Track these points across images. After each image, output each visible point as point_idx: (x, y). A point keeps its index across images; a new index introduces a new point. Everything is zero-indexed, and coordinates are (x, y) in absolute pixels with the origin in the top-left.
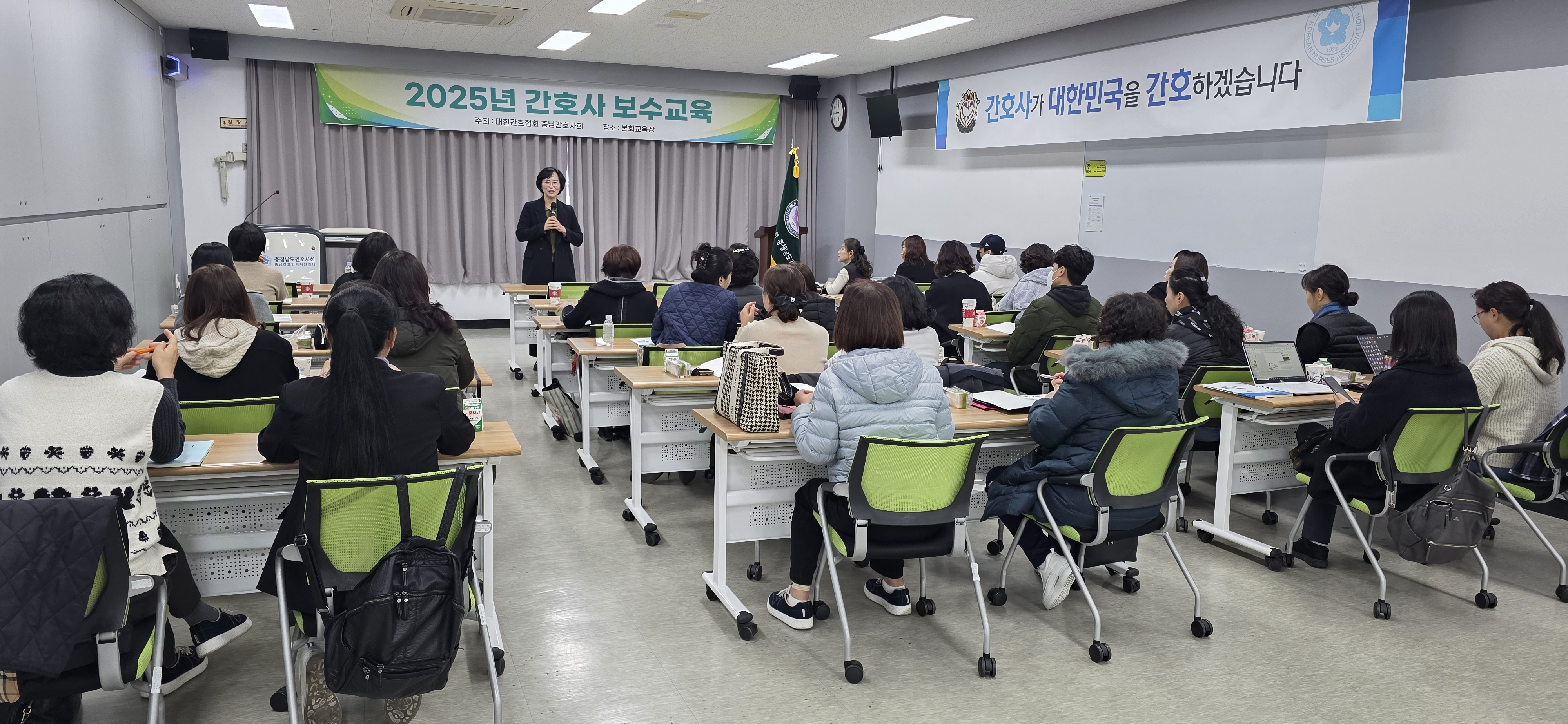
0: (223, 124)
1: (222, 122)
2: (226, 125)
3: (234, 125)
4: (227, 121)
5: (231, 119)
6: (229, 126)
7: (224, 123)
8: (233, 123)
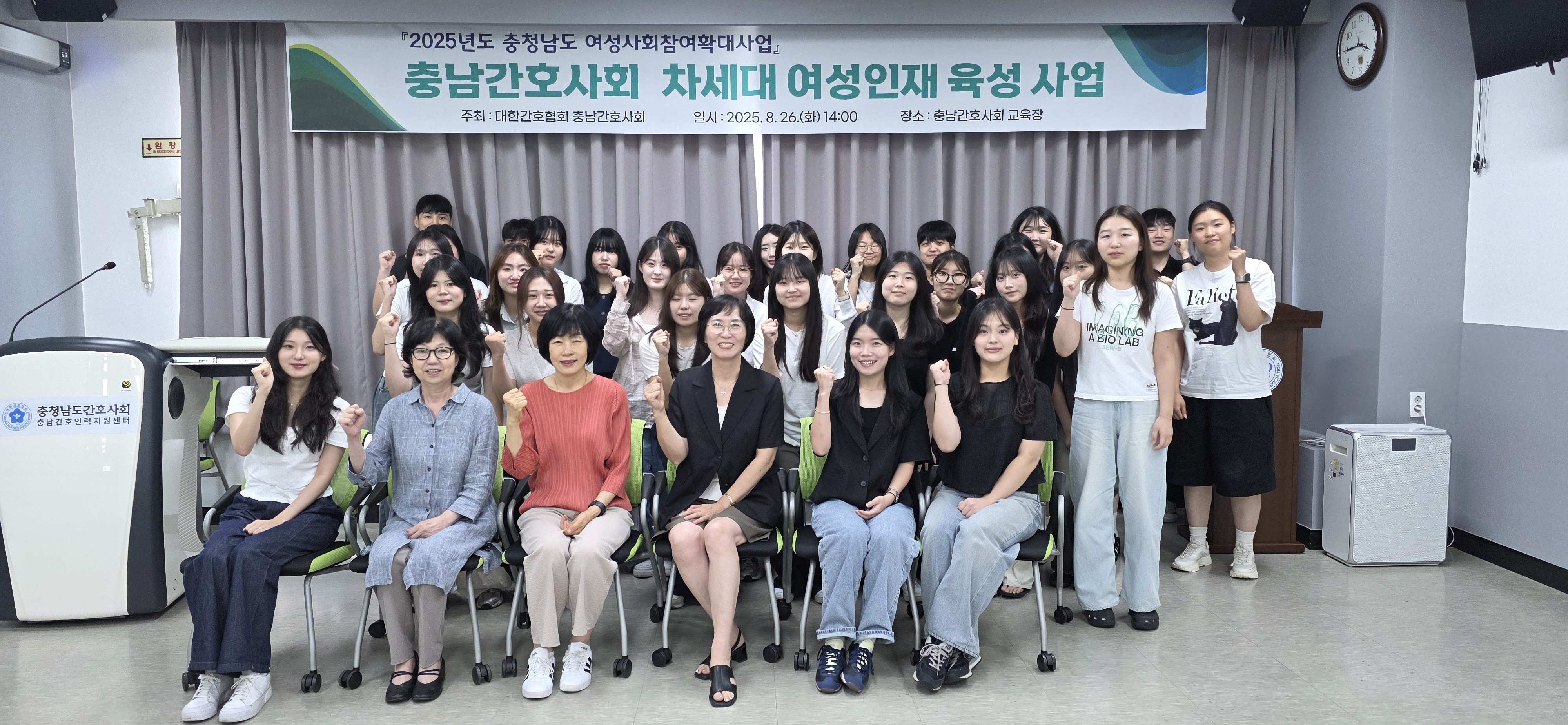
0: (146, 151)
1: (146, 146)
2: (151, 152)
3: (167, 151)
4: (153, 144)
5: (159, 141)
6: (157, 154)
7: (149, 148)
8: (163, 148)
